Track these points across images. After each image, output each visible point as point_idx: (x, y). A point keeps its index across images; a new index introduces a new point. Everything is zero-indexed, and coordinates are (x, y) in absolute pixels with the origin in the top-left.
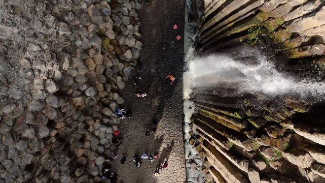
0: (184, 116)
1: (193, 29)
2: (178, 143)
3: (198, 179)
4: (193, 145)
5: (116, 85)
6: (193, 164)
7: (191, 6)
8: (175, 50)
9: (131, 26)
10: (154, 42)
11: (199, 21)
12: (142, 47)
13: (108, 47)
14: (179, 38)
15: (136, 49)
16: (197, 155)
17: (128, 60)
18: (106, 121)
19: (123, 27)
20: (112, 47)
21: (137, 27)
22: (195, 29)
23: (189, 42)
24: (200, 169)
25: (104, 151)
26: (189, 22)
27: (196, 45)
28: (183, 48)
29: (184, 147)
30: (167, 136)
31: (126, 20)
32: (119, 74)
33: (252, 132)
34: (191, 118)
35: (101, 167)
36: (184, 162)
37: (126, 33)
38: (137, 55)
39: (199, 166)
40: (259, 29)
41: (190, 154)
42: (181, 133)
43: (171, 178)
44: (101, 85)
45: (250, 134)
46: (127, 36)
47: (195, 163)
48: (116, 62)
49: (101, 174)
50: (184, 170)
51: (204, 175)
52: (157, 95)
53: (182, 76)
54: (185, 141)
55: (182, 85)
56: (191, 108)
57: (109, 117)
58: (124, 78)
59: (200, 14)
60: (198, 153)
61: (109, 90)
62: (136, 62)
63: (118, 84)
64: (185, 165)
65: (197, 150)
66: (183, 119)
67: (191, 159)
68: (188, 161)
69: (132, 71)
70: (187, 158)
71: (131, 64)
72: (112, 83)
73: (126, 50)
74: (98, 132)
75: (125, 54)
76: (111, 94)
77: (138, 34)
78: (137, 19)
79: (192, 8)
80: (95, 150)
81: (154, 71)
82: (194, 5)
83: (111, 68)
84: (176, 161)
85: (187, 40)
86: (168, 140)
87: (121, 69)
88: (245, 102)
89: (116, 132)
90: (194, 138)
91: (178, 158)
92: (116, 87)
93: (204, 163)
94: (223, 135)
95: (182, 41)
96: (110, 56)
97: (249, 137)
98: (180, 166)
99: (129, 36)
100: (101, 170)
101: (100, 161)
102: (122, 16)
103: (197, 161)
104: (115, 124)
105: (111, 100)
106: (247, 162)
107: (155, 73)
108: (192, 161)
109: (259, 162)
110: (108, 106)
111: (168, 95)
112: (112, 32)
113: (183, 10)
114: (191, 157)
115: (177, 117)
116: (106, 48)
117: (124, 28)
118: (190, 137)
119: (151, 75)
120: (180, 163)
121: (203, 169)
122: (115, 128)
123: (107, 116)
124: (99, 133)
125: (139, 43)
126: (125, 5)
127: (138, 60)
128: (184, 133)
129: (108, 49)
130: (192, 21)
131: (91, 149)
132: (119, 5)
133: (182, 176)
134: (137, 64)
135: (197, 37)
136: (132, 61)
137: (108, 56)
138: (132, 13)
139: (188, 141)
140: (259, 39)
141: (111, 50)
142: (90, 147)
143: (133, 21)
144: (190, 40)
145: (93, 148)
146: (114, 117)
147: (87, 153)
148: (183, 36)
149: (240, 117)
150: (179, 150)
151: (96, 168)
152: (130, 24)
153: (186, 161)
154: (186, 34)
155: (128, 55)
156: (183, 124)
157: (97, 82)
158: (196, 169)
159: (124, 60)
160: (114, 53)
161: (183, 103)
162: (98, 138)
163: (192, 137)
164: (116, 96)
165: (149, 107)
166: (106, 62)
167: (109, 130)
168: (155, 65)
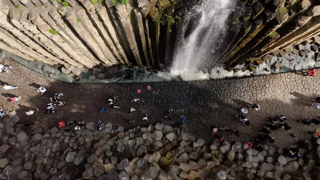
0: (227, 78)
1: (139, 74)
2: (256, 82)
3: (291, 60)
4: (256, 67)
5: (202, 147)
6: (275, 66)
7: (117, 77)
8: (161, 90)
9: (144, 136)
10: (155, 112)
11: (131, 69)
12: (161, 123)
13: (169, 158)
14: (149, 87)
15: (163, 129)
16: (266, 62)
17: (176, 137)
18: (240, 156)
19: (145, 143)
20: (168, 155)
21: (143, 129)
22: (140, 72)
23: (152, 77)
24: (280, 59)
25: (271, 156)
26: (133, 79)
27: (156, 70)
28: (159, 82)
29: (260, 76)
30: (250, 93)
31: (139, 141)
32: (191, 145)
33: (268, 15)
34: (229, 71)
35: (289, 159)
36: (275, 75)
37: (151, 140)
38: (169, 128)
39: (278, 60)
40: (166, 15)
41: (266, 69)
42: (245, 79)
43: (292, 88)
44: (209, 163)
45: (270, 16)
46: (154, 139)
47: (274, 64)
48: (181, 149)
49: (296, 158)
50: (283, 75)
51: (287, 55)
52: (207, 105)
53: (186, 82)
54: (252, 76)
55: (196, 81)
56: (218, 71)
57: (237, 153)
58: (194, 139)
59: (124, 68)
60: (264, 62)
61: (210, 155)
62: (176, 128)
63: (201, 145)
64: (278, 74)
65: (261, 63)
66: (230, 78)
67: (271, 68)
68: (273, 71)
69: (185, 132)
70: (270, 72)
71: (178, 133)
72: (202, 152)
73: (167, 139)
74: (254, 164)
75: (171, 140)
76: (213, 152)
77: (150, 128)
78: (134, 129)
79: (120, 76)
80: (273, 167)
81: (183, 110)
82: (117, 75)
83: (188, 153)
84: (274, 83)
85: (151, 80)
86: (253, 92)
87: (186, 144)
88: (235, 23)
89: (249, 145)
90: (249, 67)
91: (271, 82)
92: (204, 147)
93: (274, 55)
94: (261, 41)
95: (152, 84)
96: (177, 155)
97: (273, 17)
98: (279, 79)
99: (153, 137)
100: (291, 159)
101: (283, 160)
102: (137, 145)
103: (272, 62)
104: (242, 147)
105: (219, 153)
106: (300, 18)
107: (186, 109)
108: (273, 67)
109: (303, 6)
110: (225, 155)
111: (207, 94)
112: (154, 154)
113: (121, 84)
114: (269, 69)
115: (229, 85)
116: (170, 160)
117: (147, 142)
118: (248, 71)
119: (187, 113)
120: (276, 79)
121: (281, 56)
122: (246, 146)
123: (236, 156)
124: (255, 162)
125: (158, 126)
126: (126, 143)
127: (173, 126)
128: (245, 77)
129: (170, 158)
130: (132, 76)
131: (273, 171)
132: (127, 149)
133: (289, 77)
134: (178, 127)
135: (148, 70)
136: (176, 133)
137: (178, 157)
138: (131, 136)
139: (252, 72)
140: (178, 15)
141: (171, 155)
142: (271, 171)
143: (138, 134)
144: (150, 76)
145: (271, 168)
146: (235, 148)
147: (279, 174)
148: (148, 84)
149: (250, 27)
150: (263, 81)
151: (291, 164)
152: (142, 136)
153: (272, 74)
154: (145, 80)
155: (171, 137)
156: (235, 78)
157: (207, 168)
158: (281, 62)
159: (176, 141)
160: (173, 152)
161: (213, 80)
162: (260, 163)
163: (249, 68)
164: (213, 147)
165: (221, 114)
166: (184, 159)
167: (250, 152)
168: (177, 109)
